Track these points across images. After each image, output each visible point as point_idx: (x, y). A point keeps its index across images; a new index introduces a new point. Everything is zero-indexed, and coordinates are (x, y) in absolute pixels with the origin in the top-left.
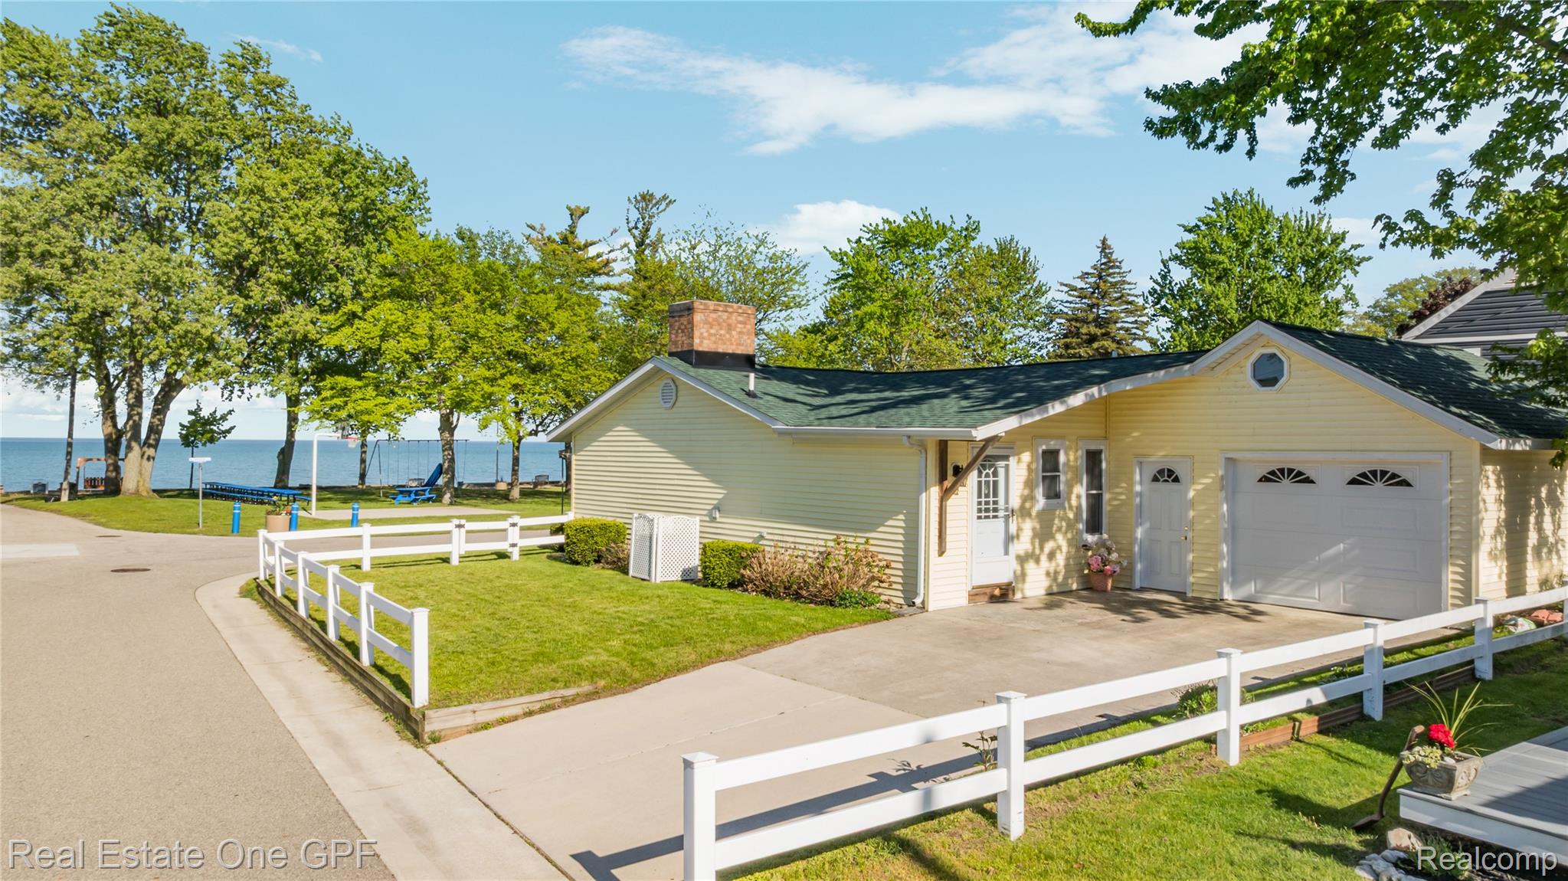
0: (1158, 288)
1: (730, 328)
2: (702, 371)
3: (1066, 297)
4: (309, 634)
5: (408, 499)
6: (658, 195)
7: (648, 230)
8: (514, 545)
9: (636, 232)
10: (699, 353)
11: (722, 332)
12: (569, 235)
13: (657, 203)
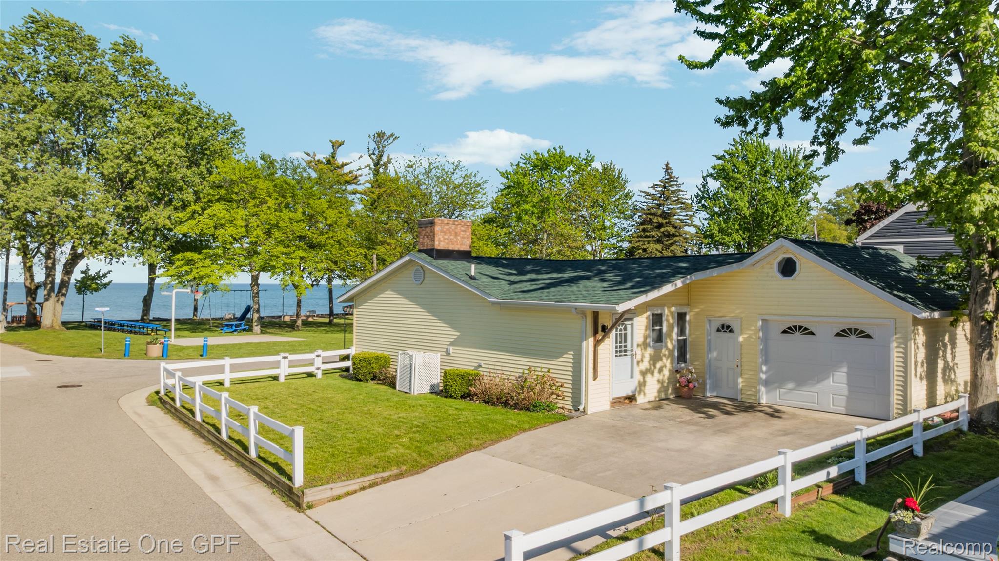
0: (700, 193)
1: (456, 235)
2: (440, 262)
3: (644, 200)
4: (206, 434)
5: (230, 330)
6: (388, 134)
7: (381, 156)
8: (318, 369)
9: (374, 157)
10: (438, 251)
11: (452, 237)
12: (331, 159)
13: (387, 138)
